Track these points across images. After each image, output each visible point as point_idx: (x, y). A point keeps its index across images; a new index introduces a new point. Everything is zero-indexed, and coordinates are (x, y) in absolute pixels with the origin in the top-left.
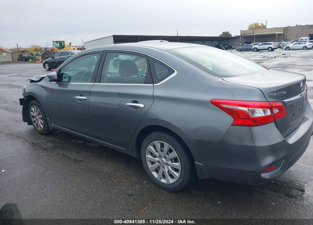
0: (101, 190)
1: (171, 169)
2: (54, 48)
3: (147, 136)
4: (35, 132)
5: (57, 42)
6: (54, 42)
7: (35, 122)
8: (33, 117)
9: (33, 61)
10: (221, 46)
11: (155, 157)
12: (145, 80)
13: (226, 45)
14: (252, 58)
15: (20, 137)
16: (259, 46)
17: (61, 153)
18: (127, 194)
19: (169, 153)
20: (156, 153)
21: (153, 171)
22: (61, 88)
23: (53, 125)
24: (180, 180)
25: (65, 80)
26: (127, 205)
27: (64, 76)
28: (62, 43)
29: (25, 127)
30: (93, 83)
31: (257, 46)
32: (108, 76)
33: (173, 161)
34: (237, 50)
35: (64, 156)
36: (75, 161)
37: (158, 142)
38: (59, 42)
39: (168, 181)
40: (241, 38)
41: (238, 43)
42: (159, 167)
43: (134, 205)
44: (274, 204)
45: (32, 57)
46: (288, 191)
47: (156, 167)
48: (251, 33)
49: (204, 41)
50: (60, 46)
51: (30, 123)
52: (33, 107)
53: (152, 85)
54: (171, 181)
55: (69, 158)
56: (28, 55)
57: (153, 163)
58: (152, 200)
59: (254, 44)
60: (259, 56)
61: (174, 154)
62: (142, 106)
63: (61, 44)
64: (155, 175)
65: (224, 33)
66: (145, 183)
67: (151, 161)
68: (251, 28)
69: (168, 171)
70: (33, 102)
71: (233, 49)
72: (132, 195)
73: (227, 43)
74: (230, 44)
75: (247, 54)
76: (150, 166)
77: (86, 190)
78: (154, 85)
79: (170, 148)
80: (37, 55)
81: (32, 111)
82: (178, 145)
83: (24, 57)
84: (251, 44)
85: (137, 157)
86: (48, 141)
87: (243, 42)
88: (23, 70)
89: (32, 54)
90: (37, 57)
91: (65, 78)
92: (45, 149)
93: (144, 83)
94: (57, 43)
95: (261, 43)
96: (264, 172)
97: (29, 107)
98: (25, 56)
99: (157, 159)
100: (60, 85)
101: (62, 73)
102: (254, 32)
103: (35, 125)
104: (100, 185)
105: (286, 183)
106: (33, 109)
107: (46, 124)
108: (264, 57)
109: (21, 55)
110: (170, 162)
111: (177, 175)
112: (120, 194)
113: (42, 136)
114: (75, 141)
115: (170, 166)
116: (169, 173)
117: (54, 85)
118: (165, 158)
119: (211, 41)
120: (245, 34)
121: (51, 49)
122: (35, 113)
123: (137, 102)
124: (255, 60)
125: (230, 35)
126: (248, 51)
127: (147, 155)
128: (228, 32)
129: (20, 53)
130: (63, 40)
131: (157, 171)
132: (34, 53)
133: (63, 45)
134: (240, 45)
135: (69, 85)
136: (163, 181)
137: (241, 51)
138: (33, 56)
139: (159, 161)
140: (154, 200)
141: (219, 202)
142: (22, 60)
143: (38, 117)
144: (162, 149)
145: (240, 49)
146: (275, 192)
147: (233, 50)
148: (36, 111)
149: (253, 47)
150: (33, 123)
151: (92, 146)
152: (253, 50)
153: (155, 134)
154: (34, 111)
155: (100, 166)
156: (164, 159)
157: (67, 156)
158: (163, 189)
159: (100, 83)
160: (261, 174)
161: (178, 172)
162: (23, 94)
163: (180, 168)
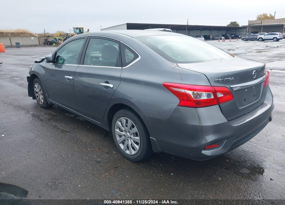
0: (76, 156)
1: (133, 142)
2: (74, 34)
3: (116, 113)
4: (38, 106)
5: (77, 28)
6: (74, 28)
7: (38, 96)
8: (37, 93)
9: (56, 45)
10: (228, 35)
11: (122, 131)
12: (116, 64)
13: (232, 35)
14: (254, 47)
15: (25, 109)
16: (265, 36)
17: (53, 124)
18: (96, 161)
19: (132, 128)
20: (123, 128)
21: (120, 143)
22: (57, 69)
23: (50, 100)
24: (139, 152)
25: (61, 62)
26: (93, 170)
27: (60, 58)
28: (82, 29)
29: (31, 101)
30: (78, 65)
31: (262, 36)
32: (100, 59)
33: (135, 135)
34: (243, 39)
35: (55, 127)
36: (63, 131)
37: (124, 118)
38: (79, 28)
39: (131, 152)
40: (248, 28)
41: (245, 33)
42: (124, 140)
43: (98, 170)
44: (220, 179)
45: (55, 41)
46: (238, 169)
47: (122, 140)
48: (258, 24)
49: (212, 30)
50: (79, 32)
51: (34, 98)
52: (36, 84)
53: (121, 68)
54: (133, 152)
55: (59, 129)
56: (52, 40)
57: (120, 136)
58: (115, 167)
59: (259, 34)
60: (262, 46)
61: (135, 130)
62: (111, 86)
63: (80, 30)
64: (122, 146)
65: (231, 23)
66: (114, 153)
67: (119, 135)
68: (259, 18)
69: (131, 144)
70: (36, 80)
71: (239, 38)
72: (100, 163)
73: (234, 33)
74: (237, 34)
75: (251, 44)
76: (118, 138)
77: (63, 155)
78: (123, 68)
79: (133, 125)
80: (60, 40)
81: (35, 88)
82: (138, 121)
83: (49, 42)
84: (257, 34)
85: (109, 131)
86: (46, 114)
87: (250, 32)
88: (45, 53)
89: (55, 39)
90: (60, 41)
91: (61, 60)
92: (41, 120)
93: (116, 66)
94: (77, 30)
95: (267, 33)
96: (205, 149)
97: (34, 84)
98: (50, 40)
99: (123, 133)
100: (56, 66)
101: (58, 56)
102: (262, 22)
103: (38, 99)
104: (76, 152)
105: (239, 162)
106: (36, 86)
107: (45, 99)
108: (267, 47)
109: (46, 40)
110: (132, 136)
111: (137, 147)
112: (90, 160)
113: (43, 110)
114: (68, 114)
115: (132, 140)
116: (132, 146)
117: (51, 66)
118: (129, 132)
119: (219, 30)
120: (253, 24)
121: (71, 35)
122: (38, 89)
123: (108, 83)
124: (257, 49)
125: (238, 25)
126: (254, 40)
127: (116, 129)
128: (235, 22)
129: (46, 38)
130: (82, 27)
131: (123, 143)
132: (57, 38)
133: (82, 31)
134: (247, 35)
135: (63, 67)
136: (128, 152)
137: (247, 40)
138: (57, 40)
139: (124, 135)
140: (116, 167)
141: (172, 174)
142: (47, 44)
143: (40, 93)
144: (127, 124)
145: (246, 38)
146: (226, 169)
147: (239, 40)
148: (38, 88)
149: (258, 37)
150: (37, 97)
151: (80, 120)
152: (258, 40)
153: (122, 111)
154: (37, 88)
155: (82, 137)
156: (128, 134)
157: (57, 126)
158: (128, 159)
159: (83, 65)
160: (201, 151)
161: (138, 145)
162: (29, 73)
163: (139, 142)
